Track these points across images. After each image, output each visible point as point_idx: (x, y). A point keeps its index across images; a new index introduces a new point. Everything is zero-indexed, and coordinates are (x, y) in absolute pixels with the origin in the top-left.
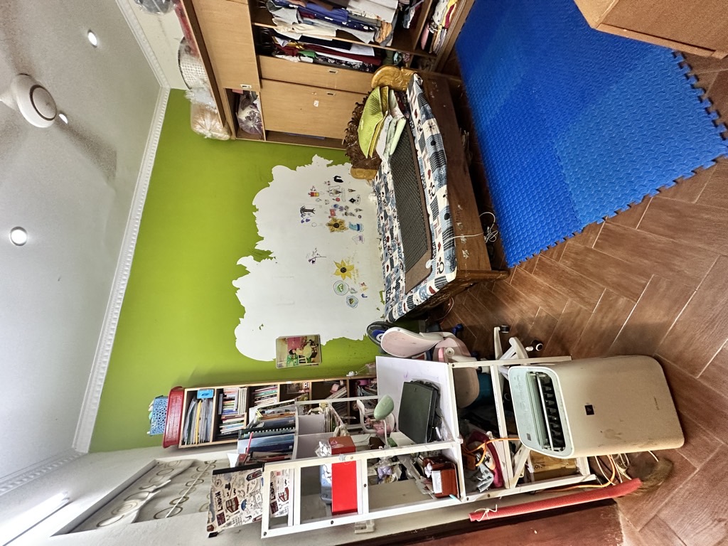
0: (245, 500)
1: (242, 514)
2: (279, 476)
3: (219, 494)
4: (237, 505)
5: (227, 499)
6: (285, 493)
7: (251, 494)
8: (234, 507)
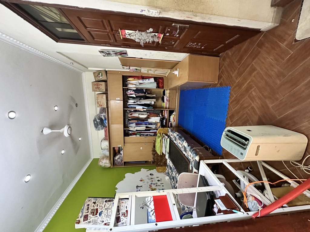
0: (102, 211)
1: (98, 218)
2: (122, 204)
3: (88, 205)
4: (97, 212)
5: (92, 208)
6: (126, 213)
7: (106, 209)
8: (95, 213)
